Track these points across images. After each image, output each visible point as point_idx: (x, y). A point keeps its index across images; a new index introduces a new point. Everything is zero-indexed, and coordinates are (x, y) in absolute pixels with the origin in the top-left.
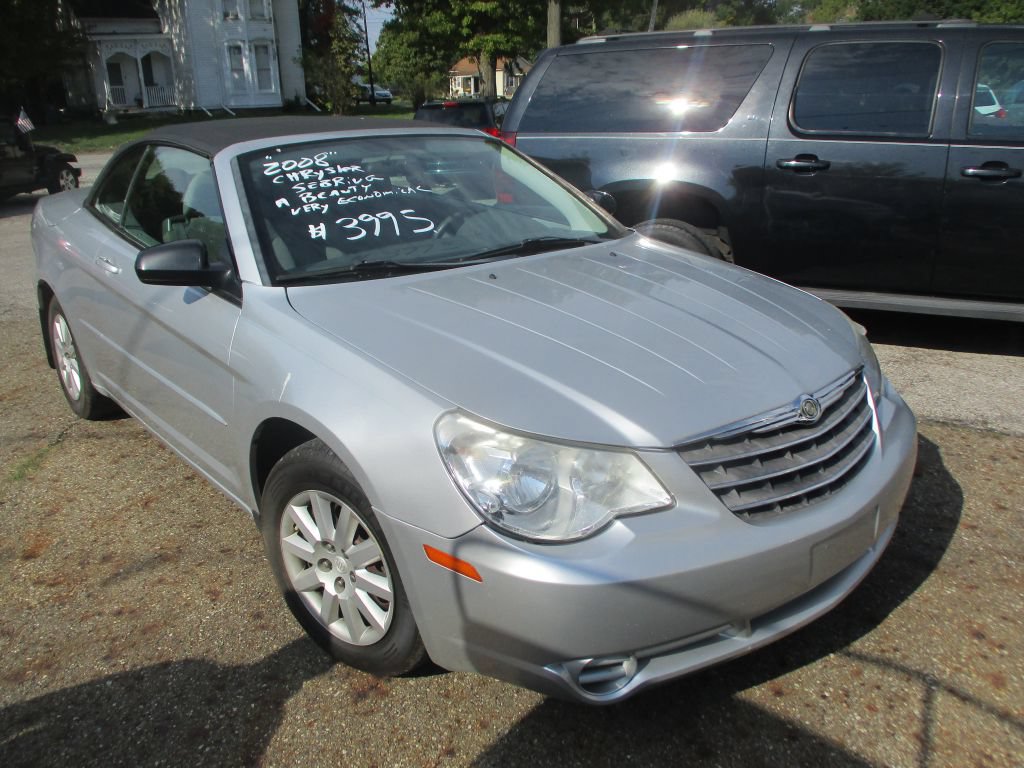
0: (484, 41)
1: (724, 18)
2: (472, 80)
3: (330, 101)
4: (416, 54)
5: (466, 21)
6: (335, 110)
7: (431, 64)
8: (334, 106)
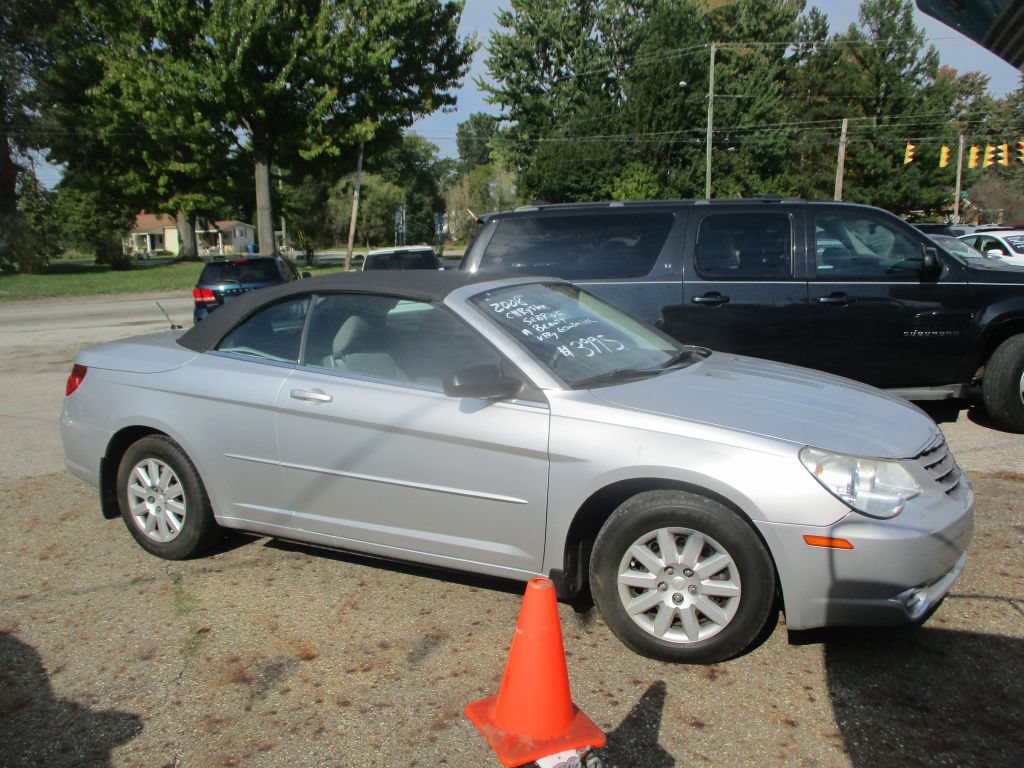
0: (182, 200)
1: (389, 179)
2: (148, 237)
3: (17, 261)
4: (97, 211)
5: (163, 180)
6: (24, 270)
7: (115, 222)
8: (22, 265)
